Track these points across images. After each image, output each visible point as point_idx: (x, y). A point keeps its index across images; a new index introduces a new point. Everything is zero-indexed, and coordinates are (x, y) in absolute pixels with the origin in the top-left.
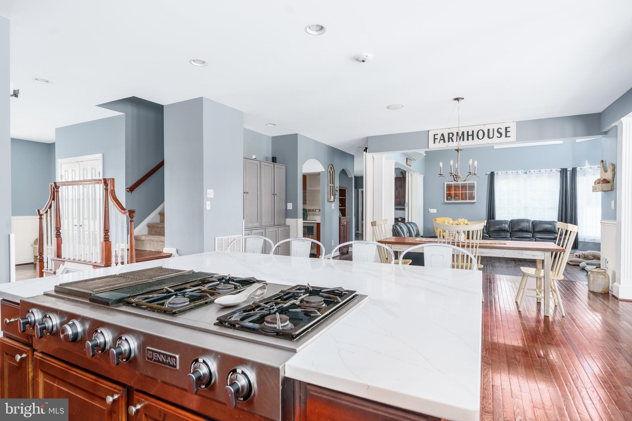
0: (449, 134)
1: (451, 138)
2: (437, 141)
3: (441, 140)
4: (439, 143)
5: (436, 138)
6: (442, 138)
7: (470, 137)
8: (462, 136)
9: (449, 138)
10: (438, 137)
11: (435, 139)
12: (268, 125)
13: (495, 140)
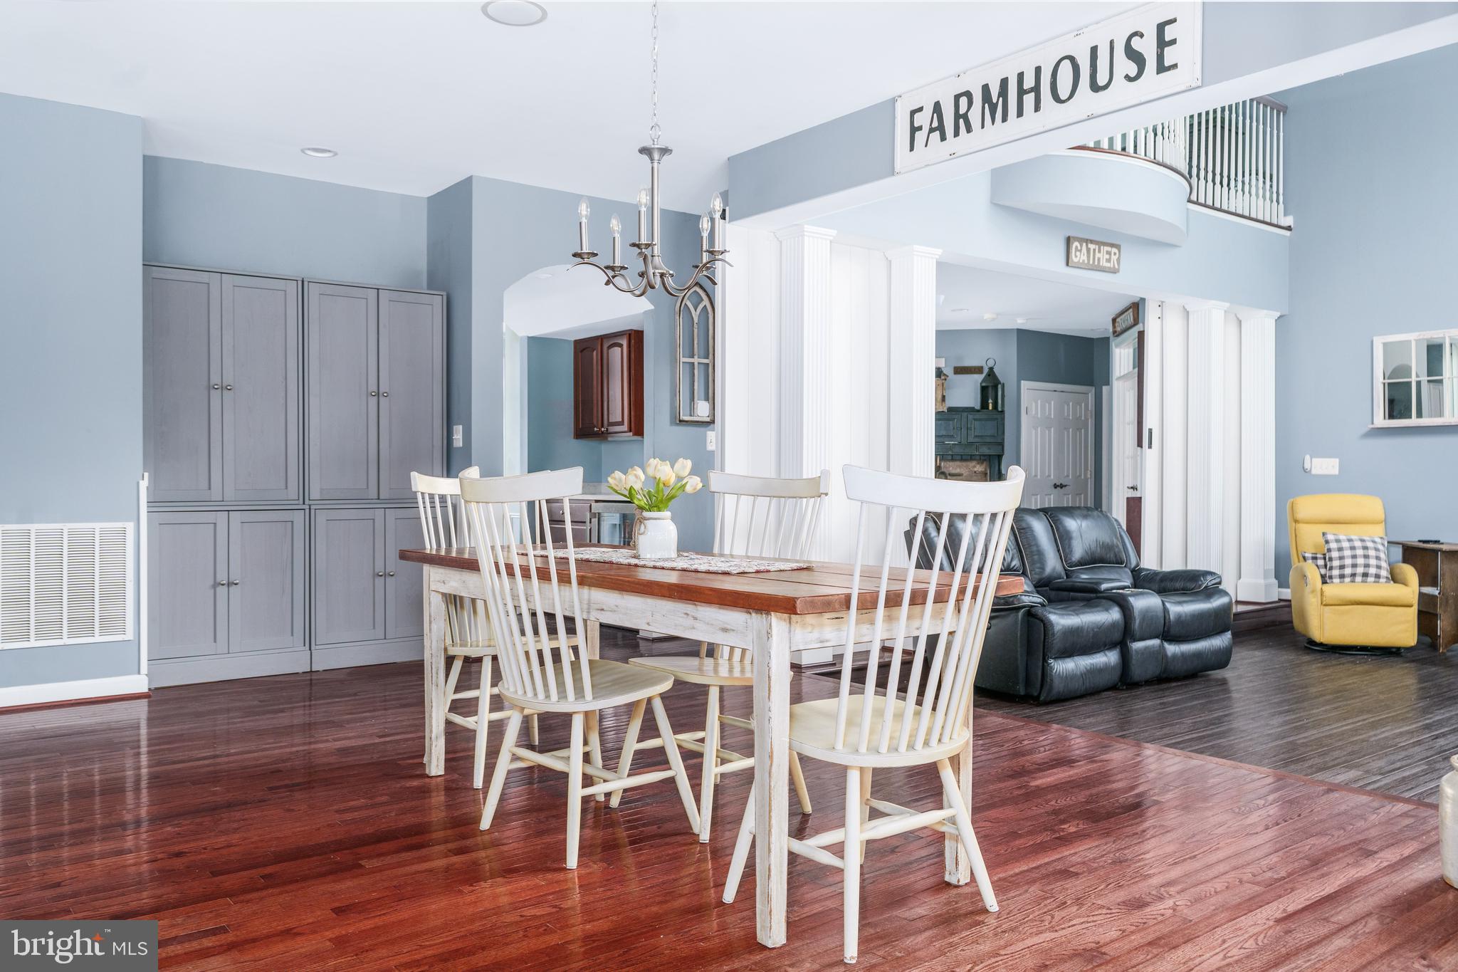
0: (957, 98)
1: (965, 117)
2: (920, 137)
3: (932, 130)
4: (926, 146)
5: (916, 125)
6: (935, 124)
7: (1029, 99)
8: (1001, 99)
9: (957, 116)
10: (923, 119)
11: (914, 130)
12: (309, 152)
13: (1120, 92)
